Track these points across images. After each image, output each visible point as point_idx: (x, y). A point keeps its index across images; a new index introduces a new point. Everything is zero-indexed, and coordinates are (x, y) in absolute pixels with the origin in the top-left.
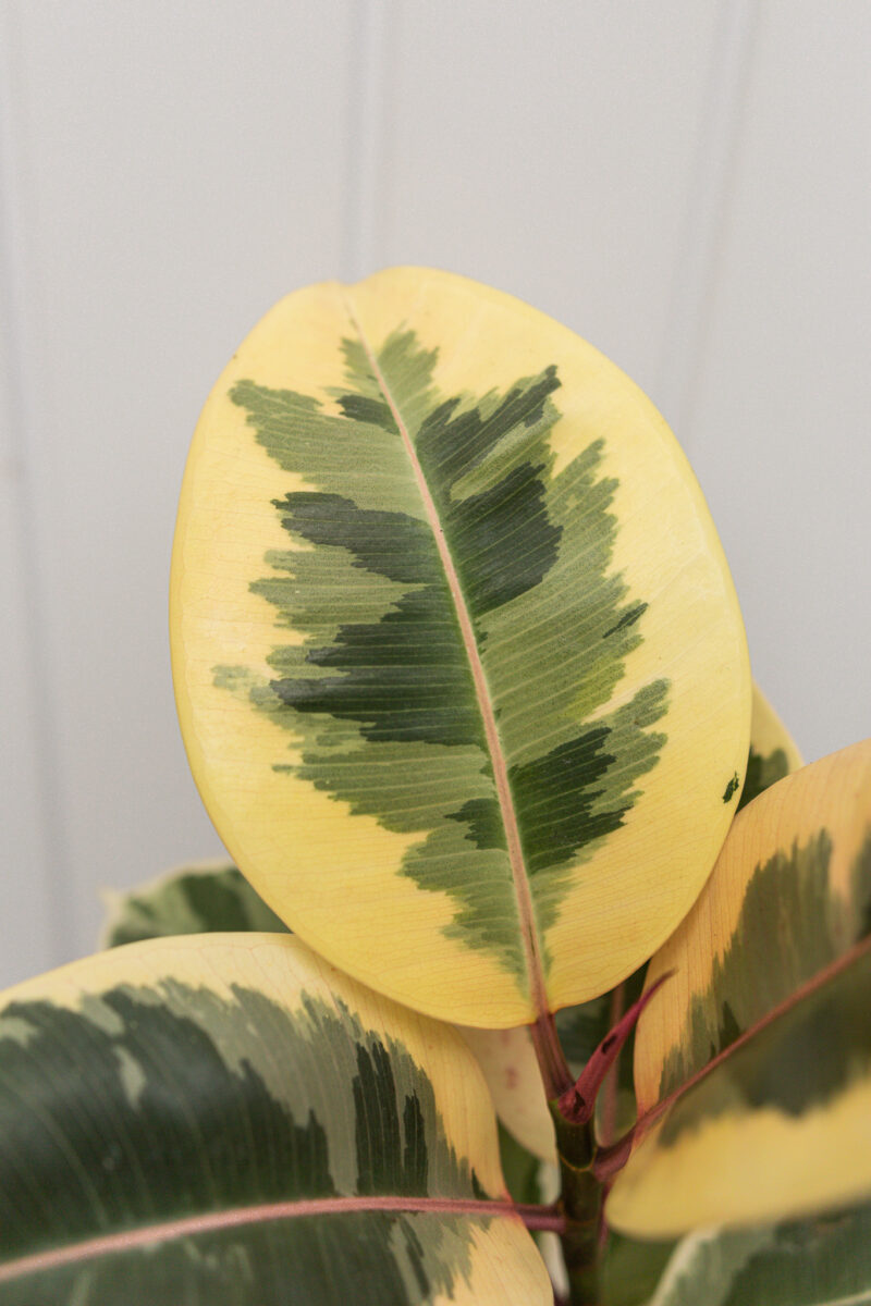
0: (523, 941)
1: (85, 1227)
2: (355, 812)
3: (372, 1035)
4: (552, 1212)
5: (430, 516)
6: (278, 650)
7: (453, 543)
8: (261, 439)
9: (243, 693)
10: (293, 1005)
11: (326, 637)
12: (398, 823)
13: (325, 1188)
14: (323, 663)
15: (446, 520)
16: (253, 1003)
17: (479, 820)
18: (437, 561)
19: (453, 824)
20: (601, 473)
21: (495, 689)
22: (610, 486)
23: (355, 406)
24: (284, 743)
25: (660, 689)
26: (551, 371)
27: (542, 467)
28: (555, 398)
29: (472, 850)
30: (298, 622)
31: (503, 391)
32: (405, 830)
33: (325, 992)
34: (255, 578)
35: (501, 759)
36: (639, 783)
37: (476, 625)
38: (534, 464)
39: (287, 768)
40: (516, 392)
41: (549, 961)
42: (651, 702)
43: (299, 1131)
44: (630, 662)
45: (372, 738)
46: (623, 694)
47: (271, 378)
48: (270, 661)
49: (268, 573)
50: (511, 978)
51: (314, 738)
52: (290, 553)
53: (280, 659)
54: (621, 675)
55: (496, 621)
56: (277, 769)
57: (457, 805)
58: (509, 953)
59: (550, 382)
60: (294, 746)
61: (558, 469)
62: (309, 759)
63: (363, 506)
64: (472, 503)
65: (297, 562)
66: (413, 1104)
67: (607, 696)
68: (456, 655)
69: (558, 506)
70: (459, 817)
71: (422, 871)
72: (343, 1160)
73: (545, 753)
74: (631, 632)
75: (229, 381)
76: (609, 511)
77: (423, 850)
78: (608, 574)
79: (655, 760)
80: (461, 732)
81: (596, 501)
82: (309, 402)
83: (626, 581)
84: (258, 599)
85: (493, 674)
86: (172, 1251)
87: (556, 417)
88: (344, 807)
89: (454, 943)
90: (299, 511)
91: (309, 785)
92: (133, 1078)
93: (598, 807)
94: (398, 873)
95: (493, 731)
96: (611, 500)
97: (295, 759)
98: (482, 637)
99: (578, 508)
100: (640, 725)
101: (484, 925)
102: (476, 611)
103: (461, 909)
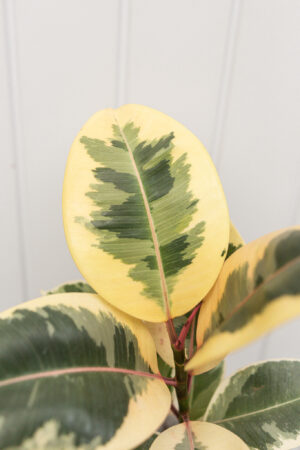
0: (163, 297)
1: (37, 369)
2: (115, 258)
3: (119, 324)
4: (174, 380)
5: (136, 174)
6: (93, 212)
7: (143, 182)
8: (89, 152)
9: (83, 224)
10: (97, 313)
11: (107, 208)
12: (128, 261)
13: (105, 364)
14: (106, 216)
15: (141, 175)
16: (85, 312)
17: (150, 262)
18: (139, 187)
19: (143, 262)
20: (186, 163)
21: (155, 223)
22: (189, 166)
23: (116, 144)
24: (95, 238)
25: (203, 224)
26: (172, 133)
27: (169, 161)
28: (173, 141)
29: (148, 270)
30: (99, 204)
31: (158, 139)
32: (129, 263)
33: (106, 310)
34: (86, 192)
35: (157, 244)
36: (197, 251)
37: (150, 205)
38: (167, 159)
39: (95, 246)
40: (161, 139)
41: (171, 303)
42: (200, 227)
43: (98, 347)
44: (194, 216)
45: (120, 237)
46: (192, 225)
47: (92, 135)
48: (91, 215)
49: (91, 190)
50: (160, 308)
51: (103, 237)
52: (96, 185)
53: (94, 214)
54: (191, 220)
55: (156, 204)
56: (93, 246)
57: (144, 257)
58: (159, 300)
59: (172, 137)
60: (97, 239)
61: (174, 162)
62: (102, 243)
63: (118, 171)
64: (149, 171)
65: (100, 186)
66: (131, 344)
67: (187, 226)
68: (143, 213)
69: (173, 171)
70: (145, 260)
71: (134, 276)
72: (110, 357)
73: (169, 242)
74: (195, 207)
75: (80, 136)
76: (189, 173)
77: (134, 269)
78: (188, 190)
79: (201, 244)
80: (145, 236)
81: (185, 171)
82: (103, 142)
83: (193, 193)
84: (88, 198)
85: (155, 219)
86: (62, 377)
87: (173, 146)
88: (112, 256)
89: (143, 297)
90: (101, 173)
91: (101, 251)
92: (51, 330)
93: (185, 258)
94: (127, 276)
95: (155, 236)
96: (188, 170)
97: (98, 243)
98: (151, 209)
99: (179, 172)
100: (197, 234)
101: (152, 292)
102: (150, 201)
103: (146, 287)
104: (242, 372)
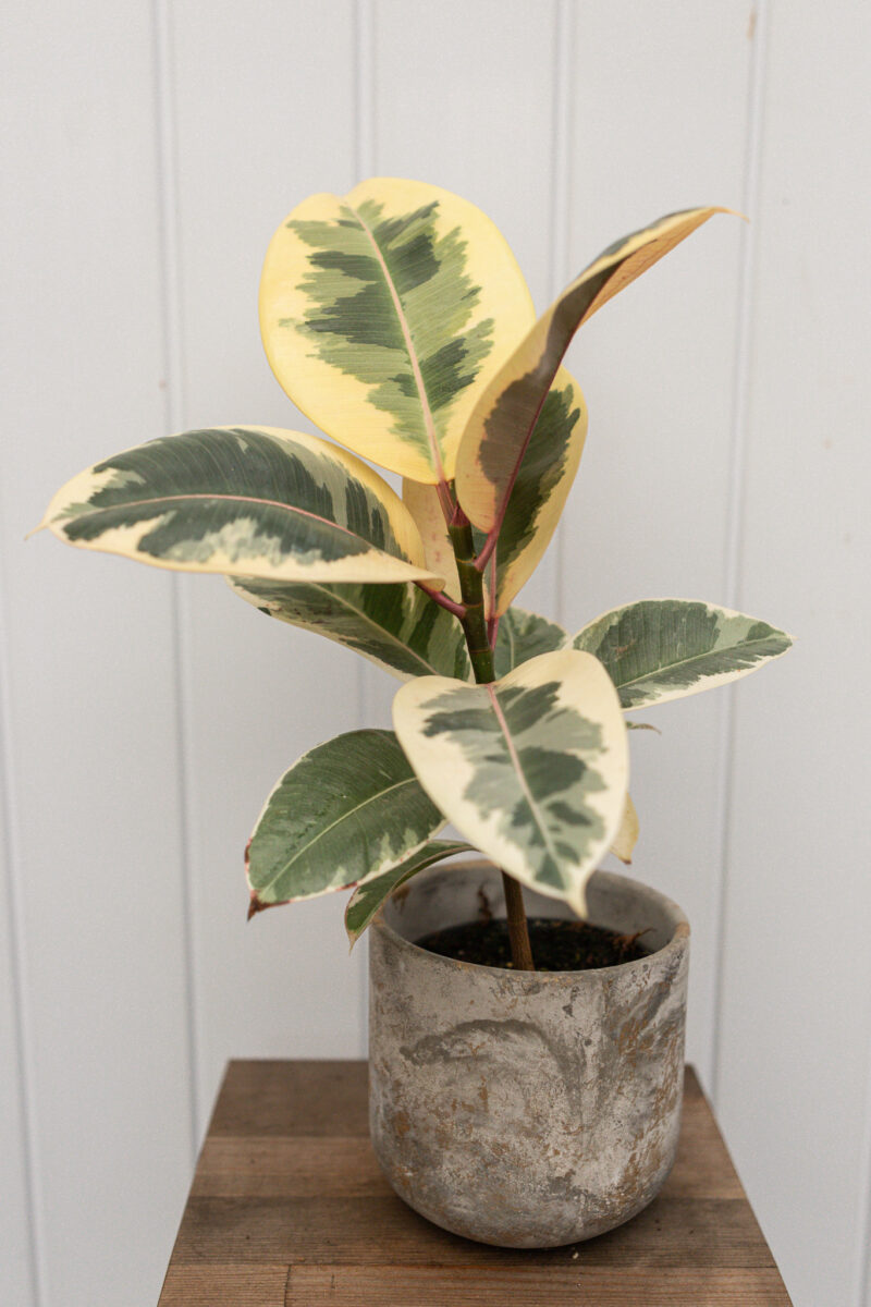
0: (430, 443)
2: (344, 373)
3: (354, 479)
5: (377, 255)
6: (308, 309)
8: (301, 238)
9: (292, 327)
11: (331, 303)
12: (366, 379)
13: (330, 517)
14: (330, 313)
15: (385, 260)
16: (297, 446)
17: (405, 382)
18: (382, 273)
19: (392, 383)
20: (459, 239)
21: (411, 327)
22: (464, 244)
23: (345, 224)
24: (311, 345)
25: (490, 322)
26: (436, 202)
27: (430, 237)
28: (436, 210)
29: (401, 395)
30: (317, 299)
32: (369, 382)
34: (297, 284)
35: (415, 357)
36: (481, 362)
37: (400, 300)
38: (427, 235)
39: (312, 356)
40: (419, 211)
41: (443, 453)
42: (486, 326)
43: (319, 489)
44: (475, 311)
45: (352, 341)
46: (472, 324)
47: (306, 218)
48: (305, 315)
49: (303, 281)
50: (424, 460)
51: (324, 343)
52: (314, 274)
53: (309, 313)
54: (470, 316)
55: (407, 297)
56: (308, 356)
57: (394, 375)
58: (423, 448)
59: (436, 205)
60: (315, 347)
61: (439, 239)
62: (323, 351)
64: (398, 251)
65: (318, 275)
66: (376, 514)
67: (463, 325)
68: (389, 309)
69: (438, 252)
70: (396, 380)
71: (378, 402)
72: (340, 512)
73: (434, 352)
74: (474, 298)
75: (286, 221)
76: (464, 253)
77: (377, 392)
78: (463, 275)
79: (488, 353)
80: (395, 343)
81: (457, 252)
82: (324, 223)
83: (471, 278)
84: (300, 292)
85: (409, 319)
87: (437, 216)
88: (340, 370)
89: (394, 437)
90: (318, 260)
91: (323, 362)
93: (462, 374)
94: (366, 401)
95: (410, 344)
96: (463, 249)
97: (317, 352)
98: (403, 304)
99: (449, 254)
100: (479, 336)
101: (410, 430)
102: (400, 293)
103: (398, 421)
104: (597, 627)
